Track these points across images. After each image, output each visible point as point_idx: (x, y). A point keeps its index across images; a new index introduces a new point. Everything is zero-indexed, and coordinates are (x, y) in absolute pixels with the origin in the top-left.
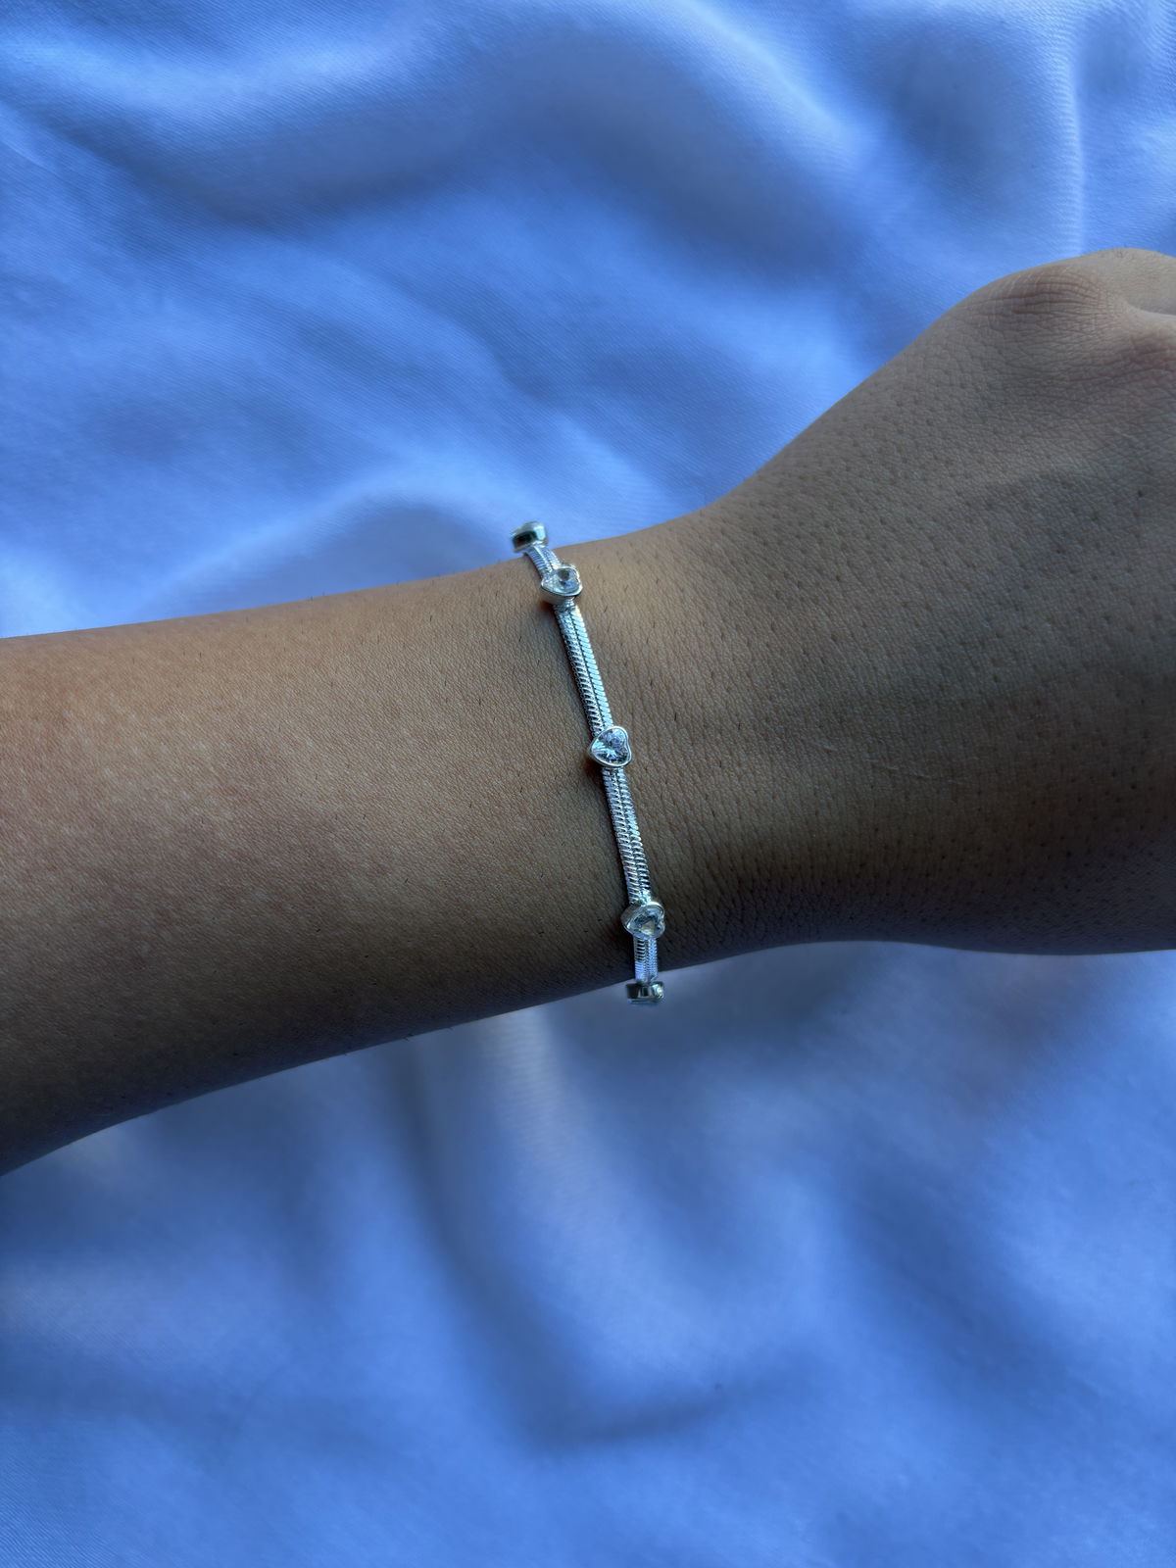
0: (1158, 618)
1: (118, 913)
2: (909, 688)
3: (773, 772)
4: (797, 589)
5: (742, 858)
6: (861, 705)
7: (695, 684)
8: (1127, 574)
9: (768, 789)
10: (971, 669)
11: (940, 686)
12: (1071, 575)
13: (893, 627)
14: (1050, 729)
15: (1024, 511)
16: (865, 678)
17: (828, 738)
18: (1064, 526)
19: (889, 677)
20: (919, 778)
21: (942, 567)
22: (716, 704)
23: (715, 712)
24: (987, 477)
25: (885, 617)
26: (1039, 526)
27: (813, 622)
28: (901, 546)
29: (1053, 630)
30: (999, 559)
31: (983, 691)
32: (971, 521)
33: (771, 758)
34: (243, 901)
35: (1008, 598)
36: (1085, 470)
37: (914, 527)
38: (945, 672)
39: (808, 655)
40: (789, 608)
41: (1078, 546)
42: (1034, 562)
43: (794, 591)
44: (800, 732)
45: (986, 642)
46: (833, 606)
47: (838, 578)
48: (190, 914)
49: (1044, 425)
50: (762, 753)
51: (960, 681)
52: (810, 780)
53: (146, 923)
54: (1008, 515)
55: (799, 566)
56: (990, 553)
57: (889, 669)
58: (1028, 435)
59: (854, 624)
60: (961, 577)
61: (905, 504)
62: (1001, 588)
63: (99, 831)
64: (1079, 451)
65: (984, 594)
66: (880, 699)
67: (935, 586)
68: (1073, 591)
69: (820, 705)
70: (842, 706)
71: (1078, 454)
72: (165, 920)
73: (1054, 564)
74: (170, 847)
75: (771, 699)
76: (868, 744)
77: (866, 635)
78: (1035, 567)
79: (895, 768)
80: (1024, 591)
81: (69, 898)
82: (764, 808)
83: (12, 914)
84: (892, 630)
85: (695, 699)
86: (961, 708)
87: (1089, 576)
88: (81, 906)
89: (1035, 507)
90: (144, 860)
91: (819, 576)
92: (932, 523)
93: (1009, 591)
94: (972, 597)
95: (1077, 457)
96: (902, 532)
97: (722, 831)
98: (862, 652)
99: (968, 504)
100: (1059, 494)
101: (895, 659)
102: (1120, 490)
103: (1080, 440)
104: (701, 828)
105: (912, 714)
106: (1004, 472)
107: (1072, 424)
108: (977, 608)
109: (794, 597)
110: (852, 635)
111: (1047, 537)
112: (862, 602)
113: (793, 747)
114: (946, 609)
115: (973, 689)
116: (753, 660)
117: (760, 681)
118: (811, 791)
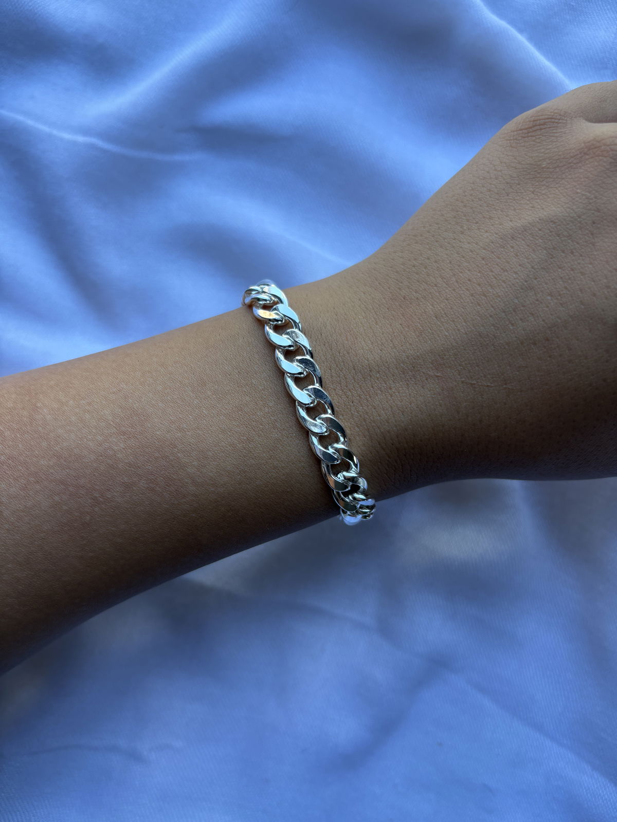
0: (608, 287)
1: (72, 501)
2: (477, 338)
3: (409, 391)
4: (414, 293)
5: (398, 437)
6: (453, 350)
7: (363, 349)
8: (590, 266)
9: (407, 400)
10: (510, 325)
11: (494, 336)
12: (560, 270)
13: (467, 307)
14: (555, 354)
15: (532, 239)
16: (453, 336)
17: (437, 369)
18: (553, 244)
19: (466, 334)
20: (488, 386)
21: (490, 274)
22: (375, 358)
23: (374, 362)
24: (511, 223)
25: (462, 302)
26: (540, 246)
27: (424, 309)
28: (467, 264)
29: (552, 300)
30: (520, 265)
31: (517, 336)
32: (504, 247)
33: (407, 384)
34: (134, 488)
35: (527, 286)
36: (563, 214)
37: (474, 254)
38: (496, 328)
39: (422, 326)
40: (410, 303)
41: (563, 254)
42: (538, 265)
43: (413, 295)
45: (516, 310)
46: (434, 300)
47: (436, 286)
48: (108, 498)
49: (540, 193)
50: (402, 381)
51: (505, 332)
52: (429, 393)
53: (87, 505)
54: (523, 242)
55: (414, 281)
56: (515, 263)
57: (466, 330)
58: (532, 199)
59: (446, 308)
60: (500, 277)
61: (469, 243)
62: (522, 280)
63: (58, 461)
64: (559, 204)
65: (513, 284)
66: (463, 346)
67: (487, 284)
68: (561, 278)
69: (431, 353)
70: (443, 351)
71: (559, 206)
72: (96, 503)
73: (550, 265)
74: (95, 465)
75: (404, 352)
76: (459, 370)
77: (452, 313)
78: (540, 267)
79: (474, 382)
80: (535, 281)
81: (46, 496)
82: (406, 410)
84: (466, 308)
85: (364, 357)
86: (507, 347)
87: (569, 269)
88: (54, 500)
89: (537, 236)
90: (82, 473)
91: (425, 285)
92: (484, 251)
93: (526, 281)
94: (507, 287)
95: (558, 207)
96: (467, 257)
97: (385, 425)
98: (451, 322)
99: (501, 238)
100: (550, 228)
101: (469, 324)
102: (582, 222)
103: (559, 198)
104: (373, 424)
105: (480, 352)
106: (520, 219)
107: (554, 190)
108: (511, 293)
109: (413, 298)
110: (445, 314)
111: (545, 251)
112: (449, 296)
113: (419, 376)
114: (494, 294)
115: (512, 335)
116: (394, 333)
117: (397, 343)
118: (430, 399)
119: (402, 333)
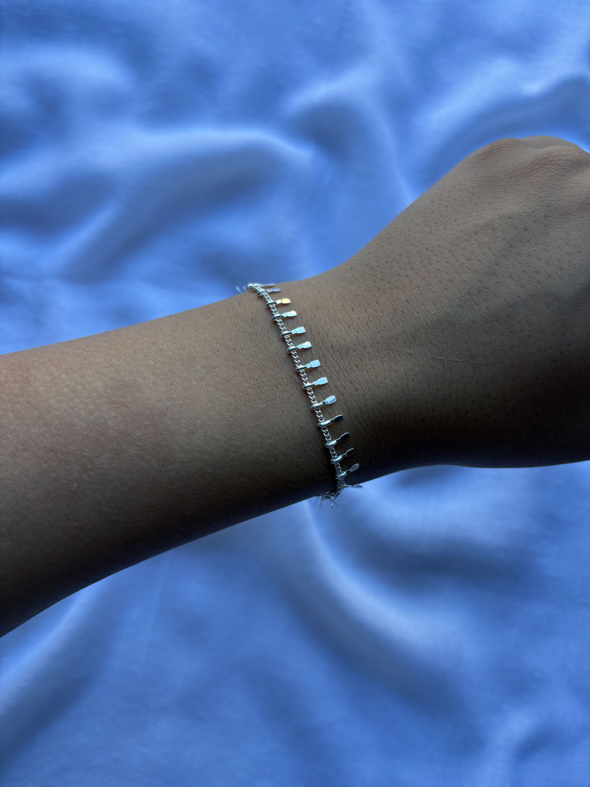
1: (60, 468)
2: (446, 318)
3: (383, 367)
4: (388, 284)
6: (424, 329)
7: (341, 331)
8: (544, 252)
9: (382, 376)
10: (475, 306)
11: (460, 315)
12: (518, 256)
14: (516, 329)
15: (493, 232)
16: (424, 317)
17: (409, 348)
18: (512, 236)
19: (435, 315)
20: (456, 362)
22: (352, 339)
23: (351, 342)
24: (474, 222)
25: (431, 288)
26: (500, 237)
27: (396, 297)
28: (436, 257)
29: (512, 281)
30: (483, 254)
31: (481, 315)
32: (468, 241)
33: (382, 361)
35: (489, 271)
36: (519, 210)
37: (441, 248)
38: (463, 308)
39: (395, 311)
40: (384, 293)
41: (519, 243)
42: (499, 253)
43: (387, 286)
44: (395, 346)
45: (480, 292)
47: (407, 276)
50: (377, 359)
51: (470, 312)
52: (402, 369)
54: (485, 236)
55: (388, 274)
56: (479, 253)
57: (435, 311)
58: (492, 203)
59: (417, 294)
60: (465, 265)
62: (485, 267)
65: (477, 270)
66: (433, 326)
67: (454, 271)
68: (519, 263)
69: (404, 333)
70: (414, 331)
73: (509, 252)
74: (85, 433)
75: (379, 333)
76: (429, 348)
77: (422, 298)
78: (500, 255)
79: (444, 358)
80: (496, 266)
82: (381, 385)
83: (6, 475)
84: (434, 293)
85: (341, 338)
86: (472, 325)
87: (526, 255)
90: (72, 440)
91: (398, 276)
93: (489, 267)
94: (472, 273)
97: (361, 399)
101: (438, 306)
102: (536, 216)
105: (449, 331)
108: (475, 277)
110: (416, 299)
111: (504, 242)
112: (419, 284)
113: (392, 354)
114: (460, 280)
115: (477, 314)
116: (369, 318)
117: (372, 326)
118: (403, 374)
119: (376, 317)
